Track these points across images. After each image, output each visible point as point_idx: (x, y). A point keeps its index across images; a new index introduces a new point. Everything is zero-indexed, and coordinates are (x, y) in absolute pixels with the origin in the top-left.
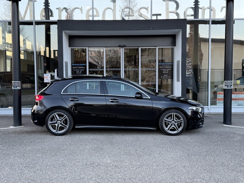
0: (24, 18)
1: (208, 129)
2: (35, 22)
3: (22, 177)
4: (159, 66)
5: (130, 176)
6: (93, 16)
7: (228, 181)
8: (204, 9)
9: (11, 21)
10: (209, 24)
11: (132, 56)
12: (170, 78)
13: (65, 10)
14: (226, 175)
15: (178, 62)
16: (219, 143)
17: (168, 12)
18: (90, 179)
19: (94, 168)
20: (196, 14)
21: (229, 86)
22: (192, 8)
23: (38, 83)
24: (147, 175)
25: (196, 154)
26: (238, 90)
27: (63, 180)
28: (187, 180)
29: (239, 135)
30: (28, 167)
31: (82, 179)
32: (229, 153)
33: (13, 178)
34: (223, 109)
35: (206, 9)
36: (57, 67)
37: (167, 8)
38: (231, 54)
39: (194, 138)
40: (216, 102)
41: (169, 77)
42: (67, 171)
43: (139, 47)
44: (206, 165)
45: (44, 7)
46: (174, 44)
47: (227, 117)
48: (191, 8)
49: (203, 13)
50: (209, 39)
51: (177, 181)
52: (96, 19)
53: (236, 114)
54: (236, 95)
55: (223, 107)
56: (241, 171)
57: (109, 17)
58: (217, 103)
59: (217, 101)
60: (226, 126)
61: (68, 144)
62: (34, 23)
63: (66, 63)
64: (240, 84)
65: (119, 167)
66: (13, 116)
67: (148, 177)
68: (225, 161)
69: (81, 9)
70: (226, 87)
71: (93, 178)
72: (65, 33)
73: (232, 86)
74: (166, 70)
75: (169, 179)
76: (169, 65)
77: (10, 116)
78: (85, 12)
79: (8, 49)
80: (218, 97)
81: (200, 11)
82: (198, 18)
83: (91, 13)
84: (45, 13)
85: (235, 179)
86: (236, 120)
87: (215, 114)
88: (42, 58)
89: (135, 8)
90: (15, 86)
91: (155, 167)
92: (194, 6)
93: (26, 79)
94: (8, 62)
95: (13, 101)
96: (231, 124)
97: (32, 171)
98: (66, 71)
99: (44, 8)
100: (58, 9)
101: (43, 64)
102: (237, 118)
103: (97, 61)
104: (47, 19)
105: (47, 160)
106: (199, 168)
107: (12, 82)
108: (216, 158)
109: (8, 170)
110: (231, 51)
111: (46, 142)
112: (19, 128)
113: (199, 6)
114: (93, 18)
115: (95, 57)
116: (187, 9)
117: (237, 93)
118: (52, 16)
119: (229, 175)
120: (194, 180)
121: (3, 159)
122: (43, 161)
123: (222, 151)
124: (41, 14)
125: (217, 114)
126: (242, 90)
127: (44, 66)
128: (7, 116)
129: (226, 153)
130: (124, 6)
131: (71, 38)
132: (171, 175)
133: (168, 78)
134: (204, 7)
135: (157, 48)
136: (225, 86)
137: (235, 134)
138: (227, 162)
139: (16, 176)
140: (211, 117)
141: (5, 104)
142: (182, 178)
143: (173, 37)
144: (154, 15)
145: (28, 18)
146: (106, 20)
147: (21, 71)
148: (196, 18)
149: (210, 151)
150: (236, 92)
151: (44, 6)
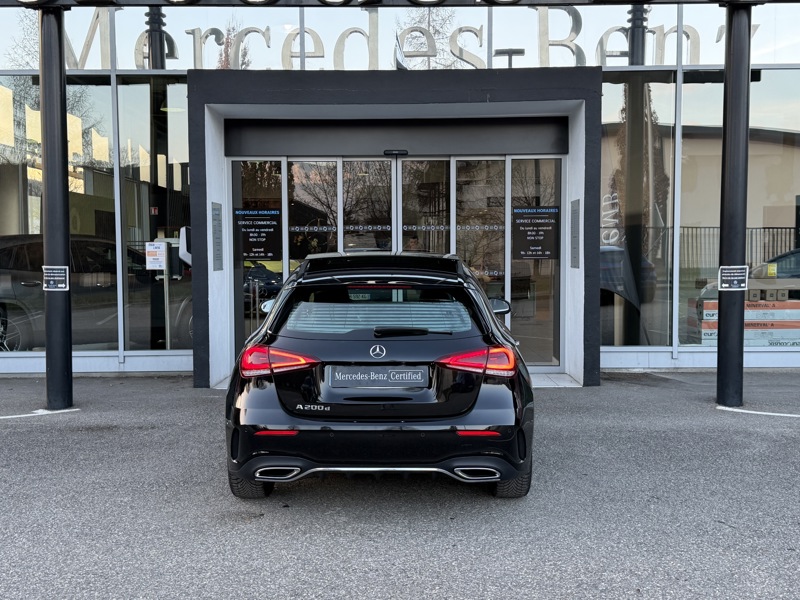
0: (83, 65)
1: (667, 419)
2: (117, 76)
3: (68, 566)
4: (515, 216)
5: (404, 563)
6: (303, 56)
7: (709, 579)
8: (662, 34)
9: (40, 73)
10: (675, 81)
11: (438, 184)
12: (550, 257)
13: (214, 36)
14: (705, 560)
15: (575, 204)
16: (696, 463)
17: (546, 44)
18: (278, 572)
19: (294, 538)
20: (636, 51)
21: (736, 282)
22: (623, 30)
23: (128, 270)
24: (456, 560)
25: (618, 497)
26: (772, 295)
27: (195, 574)
28: (582, 577)
29: (762, 440)
30: (86, 535)
31: (256, 571)
32: (725, 494)
33: (39, 568)
34: (716, 355)
35: (670, 32)
36: (186, 222)
37: (544, 32)
38: (741, 179)
39: (619, 449)
40: (700, 332)
41: (548, 253)
42: (209, 548)
43: (450, 156)
44: (645, 531)
45: (148, 27)
46: (563, 147)
47: (729, 382)
48: (619, 30)
49: (660, 47)
50: (674, 128)
51: (549, 578)
52: (312, 65)
53: (762, 373)
54: (766, 311)
55: (716, 349)
56: (754, 549)
57: (356, 60)
58: (703, 337)
59: (703, 331)
60: (723, 411)
61: (216, 464)
62: (113, 80)
63: (217, 209)
64: (778, 277)
65: (373, 536)
66: (45, 376)
67: (460, 565)
68: (708, 519)
69: (266, 34)
70: (724, 285)
71: (289, 570)
72: (213, 112)
73: (743, 281)
74: (537, 231)
75: (526, 573)
76: (547, 213)
77: (36, 376)
78: (278, 42)
79: (35, 161)
80: (705, 317)
81: (650, 40)
82: (643, 64)
83: (296, 48)
84: (151, 45)
85: (733, 575)
86: (761, 390)
87: (694, 371)
88: (145, 191)
89: (448, 26)
90: (52, 282)
91: (484, 537)
92: (629, 25)
93: (89, 260)
94: (34, 204)
95: (44, 328)
96: (740, 404)
97: (100, 549)
98: (214, 233)
99: (147, 31)
100: (192, 32)
101: (148, 211)
102: (763, 386)
103: (324, 200)
104: (155, 66)
105: (147, 514)
106: (624, 540)
107: (44, 267)
108: (679, 510)
109: (24, 544)
110: (741, 170)
111: (149, 459)
112: (63, 415)
113: (645, 24)
114: (303, 63)
115: (318, 185)
116: (608, 33)
117: (766, 306)
118: (172, 55)
119: (716, 560)
120: (601, 575)
121: (10, 510)
122: (137, 516)
123: (700, 487)
124: (138, 50)
125: (701, 373)
126: (783, 295)
127: (151, 216)
128: (26, 376)
129: (713, 494)
130: (413, 19)
131: (233, 129)
132: (533, 559)
133: (543, 255)
134: (662, 28)
135: (509, 160)
136: (723, 282)
137: (750, 434)
138: (713, 523)
139: (48, 563)
140: (681, 382)
141: (23, 339)
142: (566, 571)
143: (561, 125)
144: (500, 53)
145: (94, 64)
146: (346, 69)
147: (72, 231)
148: (637, 64)
149: (663, 487)
150: (763, 301)
151: (147, 23)
